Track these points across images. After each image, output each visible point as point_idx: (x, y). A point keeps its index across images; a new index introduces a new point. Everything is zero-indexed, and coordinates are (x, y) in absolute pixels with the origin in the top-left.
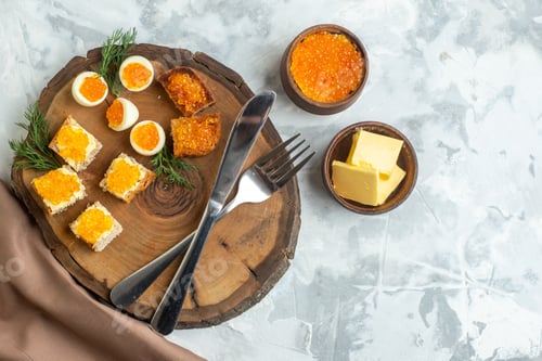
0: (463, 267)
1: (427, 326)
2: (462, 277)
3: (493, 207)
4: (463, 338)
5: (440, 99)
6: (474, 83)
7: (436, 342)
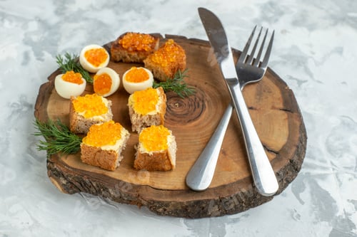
1: (302, 203)
2: (329, 165)
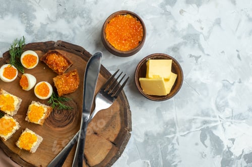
0: (217, 113)
1: (206, 147)
2: (218, 119)
3: (224, 80)
4: (225, 148)
5: (185, 33)
6: (200, 21)
7: (212, 154)
